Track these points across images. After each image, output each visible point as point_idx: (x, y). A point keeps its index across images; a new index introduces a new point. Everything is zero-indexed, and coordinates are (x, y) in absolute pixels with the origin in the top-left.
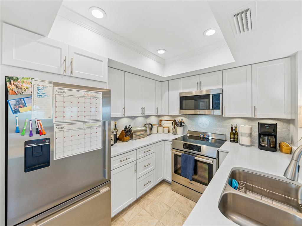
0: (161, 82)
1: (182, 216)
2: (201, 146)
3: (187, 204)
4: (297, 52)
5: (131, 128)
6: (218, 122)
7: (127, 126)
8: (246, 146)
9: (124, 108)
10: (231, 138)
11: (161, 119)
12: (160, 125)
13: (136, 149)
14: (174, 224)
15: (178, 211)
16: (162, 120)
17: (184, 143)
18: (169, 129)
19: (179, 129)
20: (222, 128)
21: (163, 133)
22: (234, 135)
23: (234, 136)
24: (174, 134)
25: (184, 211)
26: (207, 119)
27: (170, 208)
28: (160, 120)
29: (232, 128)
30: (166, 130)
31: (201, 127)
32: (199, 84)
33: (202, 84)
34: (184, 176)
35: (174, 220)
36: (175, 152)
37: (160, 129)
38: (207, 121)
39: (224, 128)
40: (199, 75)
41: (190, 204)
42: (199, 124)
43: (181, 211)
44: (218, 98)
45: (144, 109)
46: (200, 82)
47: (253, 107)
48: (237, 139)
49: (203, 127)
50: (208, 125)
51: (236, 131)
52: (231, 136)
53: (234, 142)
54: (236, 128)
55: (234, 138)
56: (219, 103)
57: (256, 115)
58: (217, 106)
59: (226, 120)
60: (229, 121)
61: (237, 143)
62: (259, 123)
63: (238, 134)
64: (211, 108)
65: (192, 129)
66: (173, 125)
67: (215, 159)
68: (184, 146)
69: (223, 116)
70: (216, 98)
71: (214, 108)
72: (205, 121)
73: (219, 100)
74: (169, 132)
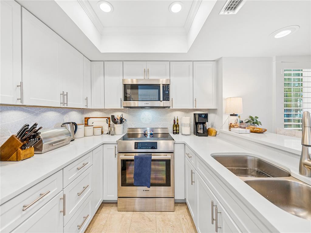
0: (91, 61)
2: (157, 142)
3: (145, 220)
4: (221, 58)
5: (40, 129)
6: (160, 116)
7: (28, 126)
8: (186, 135)
9: (21, 86)
10: (174, 130)
11: (87, 115)
12: (86, 124)
13: (63, 169)
16: (89, 118)
17: (135, 142)
18: (102, 129)
19: (119, 128)
20: (164, 122)
21: (94, 135)
22: (176, 126)
23: (176, 128)
24: (112, 135)
26: (149, 113)
28: (85, 118)
29: (174, 120)
30: (98, 131)
31: (144, 122)
32: (146, 72)
33: (150, 72)
34: (138, 184)
36: (123, 157)
37: (89, 130)
38: (150, 115)
39: (166, 121)
40: (146, 62)
41: (147, 217)
42: (141, 120)
44: (167, 89)
45: (67, 95)
46: (148, 69)
47: (194, 99)
48: (179, 131)
49: (146, 123)
50: (151, 120)
51: (177, 123)
52: (173, 128)
53: (176, 133)
54: (177, 120)
55: (176, 130)
56: (168, 94)
57: (197, 105)
58: (167, 97)
59: (168, 113)
60: (171, 114)
61: (178, 134)
62: (195, 114)
63: (179, 125)
64: (161, 99)
65: (133, 126)
66: (108, 123)
67: (173, 153)
68: (136, 146)
69: (171, 108)
70: (166, 88)
71: (164, 100)
72: (148, 116)
73: (169, 91)
74: (102, 133)
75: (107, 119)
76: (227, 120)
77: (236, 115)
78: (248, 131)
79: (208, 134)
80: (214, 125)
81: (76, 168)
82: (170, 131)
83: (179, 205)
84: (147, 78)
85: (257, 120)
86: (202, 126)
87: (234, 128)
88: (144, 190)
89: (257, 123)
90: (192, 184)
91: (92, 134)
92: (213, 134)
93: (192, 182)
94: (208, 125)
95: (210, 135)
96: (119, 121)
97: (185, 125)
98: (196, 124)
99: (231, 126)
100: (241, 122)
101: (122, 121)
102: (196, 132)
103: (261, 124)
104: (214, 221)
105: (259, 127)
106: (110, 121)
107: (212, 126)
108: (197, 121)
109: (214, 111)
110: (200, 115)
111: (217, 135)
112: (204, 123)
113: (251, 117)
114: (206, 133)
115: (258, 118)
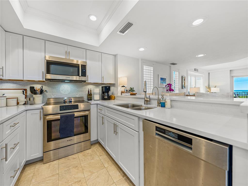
0: (6, 31)
1: (74, 168)
2: (78, 105)
3: (70, 160)
6: (77, 88)
8: (97, 100)
10: (88, 98)
13: (3, 123)
14: (74, 177)
15: (68, 169)
17: (60, 106)
18: (17, 100)
20: (81, 93)
21: (7, 106)
23: (90, 96)
25: (72, 165)
27: (58, 174)
29: (89, 91)
31: (63, 93)
32: (67, 53)
33: (70, 54)
35: (71, 176)
38: (68, 87)
39: (82, 92)
40: (67, 46)
42: (61, 91)
43: (70, 167)
46: (69, 52)
47: (102, 77)
48: (92, 98)
49: (64, 94)
50: (69, 92)
51: (91, 93)
52: (88, 97)
53: (90, 100)
54: (91, 91)
55: (90, 98)
56: (85, 72)
57: (104, 81)
58: (84, 74)
59: (83, 86)
60: (85, 87)
61: (92, 100)
62: (102, 87)
63: (92, 94)
64: (80, 75)
65: (52, 96)
66: (24, 95)
67: (89, 110)
68: (61, 109)
69: (87, 82)
70: (83, 68)
71: (82, 76)
72: (67, 88)
73: (85, 70)
74: (18, 103)
75: (23, 90)
76: (120, 89)
77: (124, 87)
78: (129, 94)
79: (110, 99)
80: (114, 93)
81: (9, 126)
82: (85, 98)
83: (93, 145)
84: (68, 58)
85: (133, 90)
86: (107, 94)
87: (123, 93)
88: (68, 141)
89: (133, 91)
90: (103, 124)
91: (5, 105)
92: (113, 98)
93: (103, 123)
94: (110, 93)
95: (112, 99)
96: (38, 92)
97: (96, 94)
98: (103, 93)
99: (122, 92)
100: (127, 90)
101: (42, 92)
102: (103, 98)
103: (135, 91)
104: (115, 132)
105: (134, 92)
106: (26, 93)
107: (113, 94)
108: (104, 91)
109: (113, 85)
110: (106, 87)
111: (115, 99)
112: (108, 92)
113: (131, 88)
114: (109, 98)
115: (134, 88)
